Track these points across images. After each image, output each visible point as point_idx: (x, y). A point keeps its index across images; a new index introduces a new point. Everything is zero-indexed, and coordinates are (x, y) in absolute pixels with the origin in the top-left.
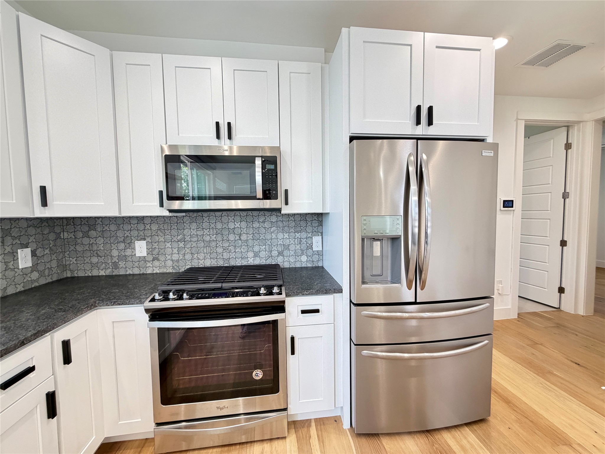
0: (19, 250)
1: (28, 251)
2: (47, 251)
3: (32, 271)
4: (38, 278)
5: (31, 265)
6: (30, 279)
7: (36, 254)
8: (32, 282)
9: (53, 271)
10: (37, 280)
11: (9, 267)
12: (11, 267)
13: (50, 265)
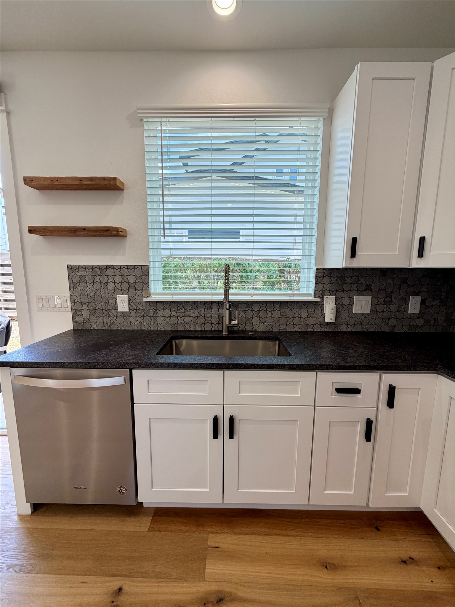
0: (411, 297)
1: (418, 299)
2: (437, 302)
3: (418, 318)
4: (423, 325)
5: (419, 312)
6: (415, 324)
7: (426, 303)
8: (416, 327)
9: (439, 322)
10: (421, 327)
11: (401, 310)
12: (402, 310)
13: (437, 316)
